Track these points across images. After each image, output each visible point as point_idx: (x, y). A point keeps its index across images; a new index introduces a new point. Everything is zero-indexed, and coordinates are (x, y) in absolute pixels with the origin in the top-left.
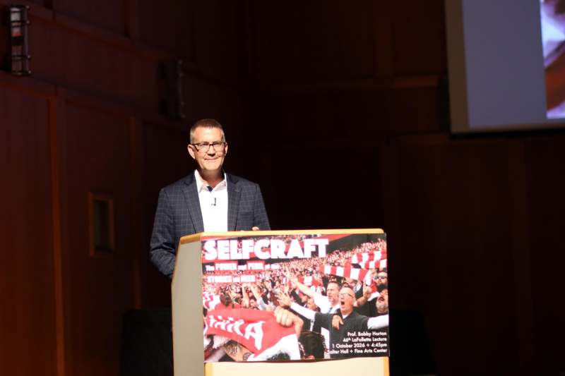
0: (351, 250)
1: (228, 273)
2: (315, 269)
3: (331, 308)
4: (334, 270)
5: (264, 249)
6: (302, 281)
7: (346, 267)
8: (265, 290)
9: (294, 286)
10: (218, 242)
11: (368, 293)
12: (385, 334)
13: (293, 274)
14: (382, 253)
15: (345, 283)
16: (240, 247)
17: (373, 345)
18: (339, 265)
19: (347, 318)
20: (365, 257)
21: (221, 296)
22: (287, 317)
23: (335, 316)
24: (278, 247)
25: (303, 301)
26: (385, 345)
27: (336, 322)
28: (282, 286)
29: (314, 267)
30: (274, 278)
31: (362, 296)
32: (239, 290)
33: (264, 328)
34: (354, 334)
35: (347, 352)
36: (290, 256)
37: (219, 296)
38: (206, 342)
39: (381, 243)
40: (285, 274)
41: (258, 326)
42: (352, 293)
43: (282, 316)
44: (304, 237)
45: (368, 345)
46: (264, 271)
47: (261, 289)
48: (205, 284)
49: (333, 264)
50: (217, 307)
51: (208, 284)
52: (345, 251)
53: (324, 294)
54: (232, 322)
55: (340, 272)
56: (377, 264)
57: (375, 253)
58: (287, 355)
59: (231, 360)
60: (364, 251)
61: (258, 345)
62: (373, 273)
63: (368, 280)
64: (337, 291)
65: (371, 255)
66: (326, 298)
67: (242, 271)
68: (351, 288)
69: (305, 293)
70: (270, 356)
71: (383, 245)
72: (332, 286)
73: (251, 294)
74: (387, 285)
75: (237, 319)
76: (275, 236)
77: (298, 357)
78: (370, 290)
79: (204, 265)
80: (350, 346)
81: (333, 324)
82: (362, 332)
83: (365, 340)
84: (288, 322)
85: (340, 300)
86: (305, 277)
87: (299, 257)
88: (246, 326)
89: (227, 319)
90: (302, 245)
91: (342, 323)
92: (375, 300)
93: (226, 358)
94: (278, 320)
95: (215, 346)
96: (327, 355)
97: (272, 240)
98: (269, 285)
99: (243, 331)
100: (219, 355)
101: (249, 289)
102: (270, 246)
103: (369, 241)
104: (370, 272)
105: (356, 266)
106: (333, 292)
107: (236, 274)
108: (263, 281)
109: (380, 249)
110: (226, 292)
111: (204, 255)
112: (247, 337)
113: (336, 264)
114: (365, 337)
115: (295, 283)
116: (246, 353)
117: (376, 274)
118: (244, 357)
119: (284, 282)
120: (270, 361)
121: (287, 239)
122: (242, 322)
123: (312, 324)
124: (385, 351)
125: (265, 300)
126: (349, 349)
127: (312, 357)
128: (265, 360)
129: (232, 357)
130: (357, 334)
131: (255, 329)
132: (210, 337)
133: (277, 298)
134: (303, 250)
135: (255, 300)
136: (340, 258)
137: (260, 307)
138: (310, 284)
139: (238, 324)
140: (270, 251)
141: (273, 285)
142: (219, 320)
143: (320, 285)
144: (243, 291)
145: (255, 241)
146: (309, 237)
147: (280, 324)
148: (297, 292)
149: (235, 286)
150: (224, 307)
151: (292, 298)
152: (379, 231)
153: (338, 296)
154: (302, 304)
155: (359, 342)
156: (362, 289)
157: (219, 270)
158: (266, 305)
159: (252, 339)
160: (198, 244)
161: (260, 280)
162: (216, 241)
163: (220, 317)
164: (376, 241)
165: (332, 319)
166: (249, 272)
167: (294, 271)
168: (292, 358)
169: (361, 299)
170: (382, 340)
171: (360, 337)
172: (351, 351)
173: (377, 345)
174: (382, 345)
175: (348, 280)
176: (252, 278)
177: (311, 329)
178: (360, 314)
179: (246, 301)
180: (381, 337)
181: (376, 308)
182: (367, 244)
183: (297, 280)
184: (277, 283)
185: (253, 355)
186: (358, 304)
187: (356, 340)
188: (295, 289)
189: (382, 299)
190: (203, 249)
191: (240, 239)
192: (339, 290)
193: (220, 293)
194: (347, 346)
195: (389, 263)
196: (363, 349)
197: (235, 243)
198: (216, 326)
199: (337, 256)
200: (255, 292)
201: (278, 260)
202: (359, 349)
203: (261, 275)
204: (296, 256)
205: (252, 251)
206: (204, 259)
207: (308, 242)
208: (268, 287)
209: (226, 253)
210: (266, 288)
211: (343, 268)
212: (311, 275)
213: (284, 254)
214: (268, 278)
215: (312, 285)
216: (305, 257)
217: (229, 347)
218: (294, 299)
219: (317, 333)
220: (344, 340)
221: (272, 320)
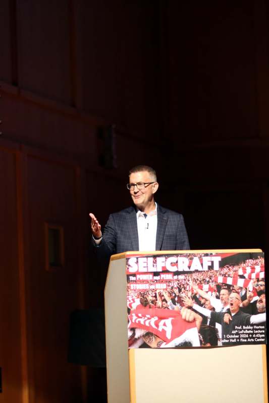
0: (238, 265)
1: (146, 282)
2: (211, 279)
3: (223, 308)
4: (225, 280)
5: (172, 264)
6: (201, 288)
7: (234, 277)
8: (174, 295)
9: (195, 292)
10: (139, 258)
11: (251, 297)
12: (263, 327)
14: (261, 267)
15: (233, 289)
16: (155, 262)
17: (254, 336)
18: (229, 276)
19: (234, 316)
20: (249, 270)
21: (141, 299)
22: (190, 315)
23: (226, 314)
24: (183, 263)
25: (202, 303)
26: (263, 336)
27: (227, 318)
28: (186, 292)
30: (180, 286)
31: (246, 299)
32: (154, 295)
33: (173, 323)
34: (240, 328)
35: (235, 340)
36: (192, 269)
37: (139, 299)
38: (130, 334)
40: (188, 283)
41: (168, 322)
42: (239, 297)
43: (187, 314)
44: (203, 255)
45: (251, 336)
46: (173, 280)
47: (170, 294)
48: (129, 290)
49: (224, 275)
50: (138, 307)
51: (131, 290)
52: (234, 266)
53: (218, 297)
54: (149, 319)
55: (230, 281)
56: (258, 275)
57: (256, 267)
58: (190, 343)
59: (149, 347)
60: (248, 266)
61: (169, 336)
63: (250, 287)
64: (227, 295)
65: (253, 269)
66: (219, 301)
67: (157, 281)
68: (238, 293)
69: (203, 297)
70: (177, 344)
71: (261, 261)
72: (223, 291)
73: (163, 298)
74: (265, 291)
75: (153, 317)
76: (181, 254)
77: (198, 345)
78: (252, 295)
79: (128, 276)
80: (237, 336)
81: (224, 320)
82: (246, 326)
83: (248, 332)
84: (191, 319)
85: (229, 302)
86: (203, 285)
87: (199, 270)
88: (160, 321)
89: (145, 316)
90: (201, 261)
91: (231, 319)
92: (256, 302)
93: (144, 346)
94: (183, 317)
95: (136, 336)
96: (220, 343)
97: (179, 257)
98: (176, 291)
99: (157, 325)
100: (139, 343)
101: (162, 294)
102: (177, 262)
103: (251, 258)
104: (252, 281)
105: (242, 277)
106: (224, 296)
107: (152, 283)
108: (172, 288)
109: (260, 264)
110: (145, 296)
111: (128, 268)
112: (160, 329)
113: (227, 275)
114: (248, 330)
115: (196, 289)
116: (160, 342)
117: (256, 283)
118: (158, 345)
119: (188, 289)
120: (177, 347)
121: (190, 257)
122: (156, 318)
123: (209, 320)
124: (263, 340)
125: (174, 302)
126: (237, 339)
127: (208, 345)
128: (174, 346)
129: (149, 344)
130: (242, 327)
131: (167, 324)
132: (133, 329)
133: (183, 301)
134: (202, 264)
135: (167, 302)
136: (230, 271)
137: (170, 307)
138: (207, 290)
140: (177, 266)
141: (180, 291)
142: (139, 317)
143: (215, 291)
144: (158, 295)
145: (166, 258)
146: (207, 255)
147: (185, 320)
148: (198, 296)
149: (151, 292)
150: (143, 307)
151: (194, 301)
152: (259, 251)
153: (228, 299)
154: (201, 305)
155: (243, 333)
157: (139, 280)
158: (174, 306)
159: (164, 331)
160: (124, 260)
161: (170, 287)
162: (137, 258)
163: (140, 315)
164: (257, 258)
165: (224, 316)
166: (161, 281)
167: (195, 280)
168: (194, 346)
169: (246, 301)
170: (261, 332)
171: (245, 330)
172: (238, 340)
173: (257, 336)
174: (261, 336)
175: (236, 287)
176: (164, 286)
177: (208, 324)
178: (244, 312)
179: (159, 303)
180: (261, 329)
181: (257, 308)
182: (250, 260)
183: (197, 287)
184: (183, 289)
185: (165, 343)
186: (243, 305)
187: (241, 332)
188: (196, 294)
189: (261, 301)
190: (127, 264)
191: (155, 257)
192: (229, 294)
193: (140, 297)
194: (235, 336)
195: (266, 274)
196: (247, 339)
197: (151, 259)
198: (137, 322)
199: (228, 269)
200: (166, 296)
201: (183, 273)
202: (244, 338)
203: (170, 284)
204: (197, 269)
205: (164, 265)
206: (128, 271)
207: (205, 259)
208: (175, 292)
209: (145, 267)
210: (174, 293)
211: (232, 279)
212: (208, 283)
213: (188, 268)
214: (176, 286)
215: (209, 291)
216: (203, 270)
217: (147, 337)
218: (196, 301)
219: (212, 327)
220: (233, 332)
221: (178, 317)
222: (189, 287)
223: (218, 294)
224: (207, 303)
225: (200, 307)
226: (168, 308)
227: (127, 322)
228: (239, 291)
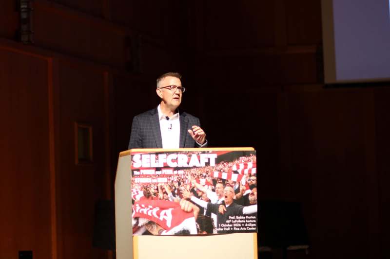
0: (232, 161)
1: (149, 176)
3: (218, 200)
4: (220, 175)
5: (173, 161)
6: (198, 182)
7: (228, 173)
8: (174, 188)
9: (193, 185)
10: (143, 155)
11: (243, 190)
12: (254, 217)
13: (193, 177)
14: (253, 164)
15: (228, 183)
16: (157, 159)
17: (246, 225)
18: (224, 171)
19: (229, 207)
20: (242, 166)
21: (144, 191)
22: (188, 206)
23: (221, 206)
24: (183, 159)
25: (199, 195)
26: (255, 225)
27: (221, 209)
28: (185, 185)
29: (207, 173)
30: (180, 180)
31: (239, 192)
32: (156, 188)
33: (173, 213)
35: (229, 229)
36: (191, 165)
37: (142, 192)
38: (134, 222)
40: (187, 177)
41: (169, 212)
42: (233, 190)
43: (185, 205)
44: (201, 152)
45: (243, 225)
46: (173, 175)
47: (171, 187)
49: (220, 171)
50: (141, 199)
51: (135, 183)
52: (228, 162)
53: (213, 190)
54: (151, 209)
55: (224, 176)
56: (250, 171)
57: (249, 163)
58: (188, 231)
59: (151, 234)
60: (241, 162)
61: (169, 224)
62: (247, 177)
64: (222, 189)
65: (246, 165)
66: (215, 193)
67: (159, 175)
68: (232, 186)
69: (201, 190)
70: (177, 232)
71: (253, 158)
72: (219, 185)
73: (164, 190)
74: (256, 185)
75: (154, 207)
76: (181, 152)
77: (196, 233)
78: (245, 188)
79: (133, 171)
80: (231, 225)
81: (219, 210)
82: (239, 216)
83: (241, 222)
84: (189, 210)
85: (224, 195)
86: (201, 179)
87: (197, 166)
88: (161, 211)
89: (148, 207)
90: (199, 157)
91: (225, 210)
92: (248, 195)
93: (147, 233)
94: (182, 208)
95: (140, 225)
96: (215, 232)
97: (178, 155)
98: (176, 185)
99: (158, 214)
100: (142, 230)
101: (163, 187)
102: (177, 159)
103: (244, 155)
104: (244, 177)
105: (236, 172)
106: (219, 190)
107: (154, 177)
108: (172, 181)
109: (252, 161)
110: (148, 189)
111: (133, 164)
112: (161, 219)
113: (222, 171)
114: (241, 220)
115: (194, 183)
116: (161, 230)
117: (249, 178)
118: (159, 232)
119: (186, 183)
120: (176, 235)
121: (189, 154)
122: (158, 209)
123: (205, 211)
124: (254, 229)
125: (174, 194)
126: (230, 227)
127: (205, 233)
128: (173, 234)
129: (151, 232)
130: (236, 217)
131: (167, 214)
132: (137, 218)
133: (182, 193)
134: (200, 161)
135: (167, 194)
136: (225, 167)
137: (170, 199)
138: (204, 184)
139: (155, 211)
140: (177, 163)
141: (179, 184)
142: (142, 208)
143: (211, 185)
144: (159, 188)
145: (167, 155)
146: (204, 152)
147: (184, 211)
148: (195, 189)
149: (153, 185)
150: (146, 199)
151: (192, 193)
152: (251, 149)
153: (223, 192)
154: (199, 197)
155: (237, 223)
156: (239, 188)
157: (143, 175)
158: (174, 198)
159: (165, 221)
160: (130, 156)
161: (171, 181)
162: (141, 155)
163: (143, 206)
164: (249, 156)
165: (219, 207)
166: (163, 176)
167: (193, 175)
168: (191, 233)
169: (239, 194)
170: (252, 221)
171: (238, 220)
173: (249, 225)
174: (252, 225)
175: (230, 182)
176: (165, 180)
177: (205, 214)
178: (237, 204)
179: (161, 195)
180: (252, 219)
181: (249, 200)
182: (243, 157)
183: (195, 181)
184: (182, 183)
185: (165, 231)
186: (237, 198)
187: (235, 222)
188: (194, 187)
189: (253, 194)
190: (132, 160)
191: (157, 154)
192: (224, 188)
193: (143, 189)
194: (228, 225)
195: (258, 170)
196: (240, 227)
197: (154, 156)
198: (140, 212)
199: (223, 165)
200: (167, 189)
201: (183, 168)
202: (237, 227)
203: (171, 178)
204: (195, 165)
205: (165, 162)
206: (132, 167)
209: (148, 163)
211: (227, 174)
212: (205, 178)
213: (187, 164)
214: (176, 179)
215: (206, 184)
216: (201, 166)
217: (149, 225)
218: (194, 193)
219: (208, 217)
220: (227, 222)
221: (178, 208)
222: (188, 181)
224: (204, 195)
225: (197, 199)
227: (131, 212)
228: (233, 185)
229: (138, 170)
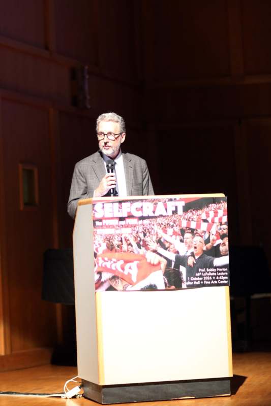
0: (201, 209)
1: (113, 227)
2: (175, 223)
3: (187, 252)
4: (189, 224)
5: (137, 209)
6: (165, 232)
7: (197, 221)
8: (139, 239)
9: (160, 236)
10: (105, 204)
11: (214, 240)
12: (226, 270)
13: (159, 227)
14: (224, 211)
15: (196, 233)
16: (120, 208)
17: (217, 278)
18: (193, 220)
19: (198, 258)
20: (212, 214)
21: (107, 243)
22: (155, 259)
23: (190, 257)
24: (148, 208)
25: (166, 247)
26: (227, 278)
27: (191, 261)
28: (151, 236)
30: (145, 230)
31: (209, 242)
32: (120, 239)
33: (139, 267)
35: (199, 283)
36: (157, 214)
37: (105, 244)
38: (97, 277)
39: (223, 204)
40: (153, 227)
42: (202, 240)
44: (167, 200)
45: (214, 278)
46: (138, 225)
47: (136, 238)
48: (96, 235)
49: (188, 220)
50: (104, 252)
51: (97, 235)
52: (197, 210)
53: (182, 241)
54: (115, 262)
55: (193, 225)
56: (220, 219)
57: (219, 211)
58: (155, 286)
59: (115, 290)
60: (211, 210)
61: (134, 279)
62: (217, 226)
63: (214, 230)
64: (191, 239)
65: (216, 213)
66: (183, 244)
67: (122, 226)
68: (202, 237)
70: (143, 287)
71: (224, 206)
72: (188, 235)
73: (128, 242)
74: (227, 234)
75: (118, 260)
76: (145, 200)
77: (163, 287)
78: (215, 238)
79: (94, 222)
80: (201, 279)
81: (188, 263)
82: (209, 268)
83: (212, 274)
84: (156, 262)
85: (193, 245)
86: (168, 229)
87: (163, 215)
88: (125, 265)
90: (165, 205)
91: (195, 262)
92: (219, 245)
93: (111, 288)
94: (148, 260)
95: (103, 280)
96: (184, 286)
97: (144, 203)
98: (141, 235)
99: (123, 269)
100: (106, 286)
101: (127, 238)
102: (142, 207)
103: (214, 202)
104: (215, 225)
105: (205, 221)
106: (188, 240)
107: (118, 228)
108: (137, 232)
109: (223, 208)
110: (111, 241)
111: (94, 214)
112: (126, 273)
113: (190, 220)
114: (212, 272)
115: (161, 234)
116: (126, 285)
117: (219, 226)
118: (124, 287)
119: (152, 233)
120: (143, 290)
121: (155, 202)
122: (122, 262)
123: (173, 263)
124: (226, 282)
125: (139, 246)
126: (200, 281)
127: (173, 287)
128: (139, 289)
129: (115, 287)
130: (206, 270)
131: (132, 268)
132: (99, 273)
133: (148, 245)
134: (166, 209)
135: (132, 246)
136: (194, 215)
137: (135, 251)
140: (142, 211)
141: (145, 235)
142: (105, 261)
143: (179, 235)
144: (123, 240)
145: (131, 204)
146: (171, 200)
147: (150, 264)
148: (162, 240)
149: (117, 236)
150: (109, 251)
152: (222, 195)
153: (192, 243)
154: (166, 249)
155: (207, 276)
156: (209, 237)
157: (105, 225)
158: (139, 250)
159: (129, 274)
160: (90, 206)
161: (135, 232)
162: (103, 204)
163: (106, 259)
164: (219, 203)
165: (187, 259)
166: (127, 226)
167: (160, 225)
168: (159, 288)
169: (209, 245)
170: (224, 274)
171: (208, 272)
172: (202, 282)
173: (220, 278)
174: (224, 278)
175: (199, 231)
176: (129, 230)
177: (173, 267)
178: (208, 255)
179: (125, 247)
180: (224, 272)
181: (219, 251)
182: (213, 204)
183: (162, 231)
184: (148, 234)
185: (131, 286)
186: (207, 248)
187: (205, 274)
188: (160, 238)
189: (224, 244)
190: (93, 210)
191: (120, 202)
192: (193, 238)
193: (106, 242)
194: (199, 279)
196: (210, 281)
197: (117, 204)
198: (103, 266)
199: (191, 213)
200: (132, 241)
201: (148, 217)
202: (207, 281)
203: (135, 228)
204: (161, 214)
205: (129, 211)
206: (94, 217)
207: (169, 204)
208: (141, 237)
209: (110, 212)
210: (139, 237)
211: (195, 223)
212: (172, 227)
213: (153, 213)
214: (141, 229)
215: (173, 235)
216: (168, 215)
217: (113, 280)
218: (160, 245)
219: (177, 270)
220: (197, 275)
221: (144, 261)
222: (154, 231)
223: (182, 238)
224: (171, 246)
225: (164, 251)
226: (133, 252)
227: (94, 266)
229: (100, 220)
